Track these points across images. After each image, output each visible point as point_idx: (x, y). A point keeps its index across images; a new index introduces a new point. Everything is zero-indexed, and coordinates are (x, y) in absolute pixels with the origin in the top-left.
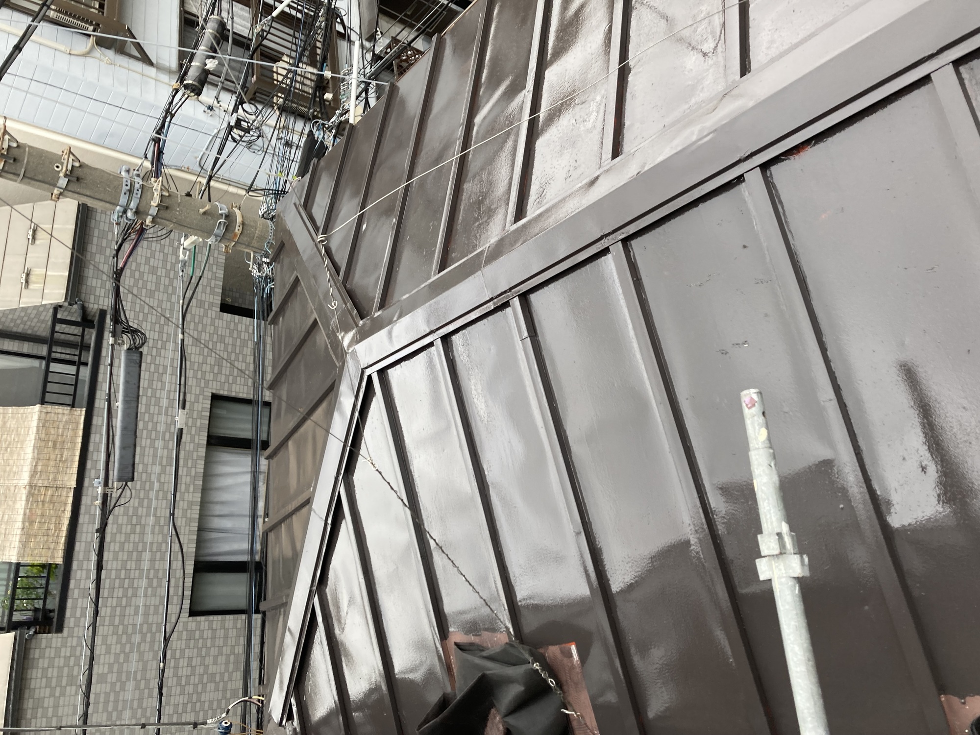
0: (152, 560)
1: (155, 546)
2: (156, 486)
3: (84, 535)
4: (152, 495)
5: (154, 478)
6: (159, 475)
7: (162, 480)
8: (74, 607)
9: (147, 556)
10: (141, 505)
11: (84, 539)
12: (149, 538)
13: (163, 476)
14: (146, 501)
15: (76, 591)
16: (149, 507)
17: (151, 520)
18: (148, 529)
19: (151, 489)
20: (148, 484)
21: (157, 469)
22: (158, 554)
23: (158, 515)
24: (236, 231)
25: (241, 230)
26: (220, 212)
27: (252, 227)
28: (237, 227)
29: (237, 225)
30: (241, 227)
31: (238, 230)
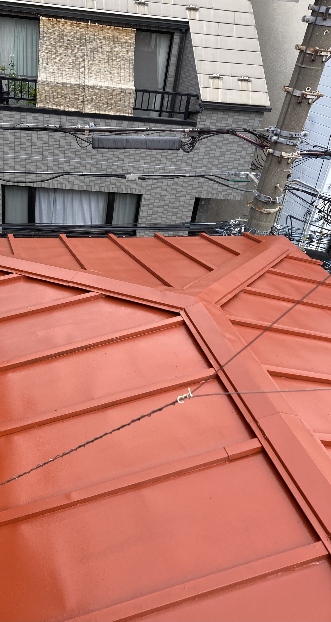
0: (37, 161)
1: (46, 162)
2: (83, 162)
3: (53, 119)
4: (78, 160)
5: (88, 160)
6: (90, 163)
7: (87, 165)
8: (9, 116)
9: (40, 158)
10: (72, 153)
11: (51, 119)
12: (50, 158)
13: (90, 166)
14: (74, 156)
15: (19, 117)
16: (70, 158)
17: (62, 160)
18: (56, 158)
19: (82, 159)
20: (85, 156)
21: (94, 162)
22: (41, 165)
23: (65, 164)
24: (264, 209)
25: (264, 212)
26: (277, 198)
27: (266, 220)
28: (266, 210)
29: (268, 210)
30: (267, 212)
31: (265, 210)
